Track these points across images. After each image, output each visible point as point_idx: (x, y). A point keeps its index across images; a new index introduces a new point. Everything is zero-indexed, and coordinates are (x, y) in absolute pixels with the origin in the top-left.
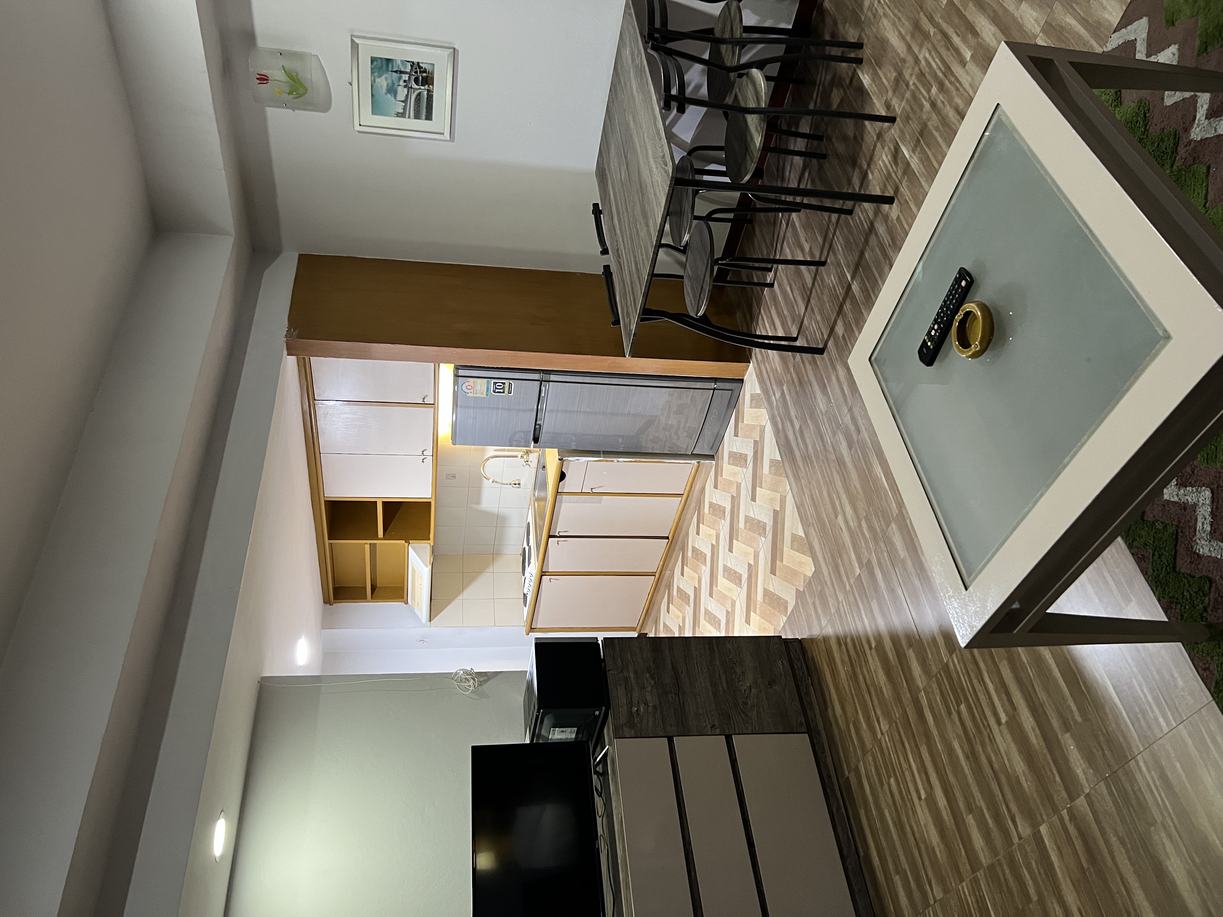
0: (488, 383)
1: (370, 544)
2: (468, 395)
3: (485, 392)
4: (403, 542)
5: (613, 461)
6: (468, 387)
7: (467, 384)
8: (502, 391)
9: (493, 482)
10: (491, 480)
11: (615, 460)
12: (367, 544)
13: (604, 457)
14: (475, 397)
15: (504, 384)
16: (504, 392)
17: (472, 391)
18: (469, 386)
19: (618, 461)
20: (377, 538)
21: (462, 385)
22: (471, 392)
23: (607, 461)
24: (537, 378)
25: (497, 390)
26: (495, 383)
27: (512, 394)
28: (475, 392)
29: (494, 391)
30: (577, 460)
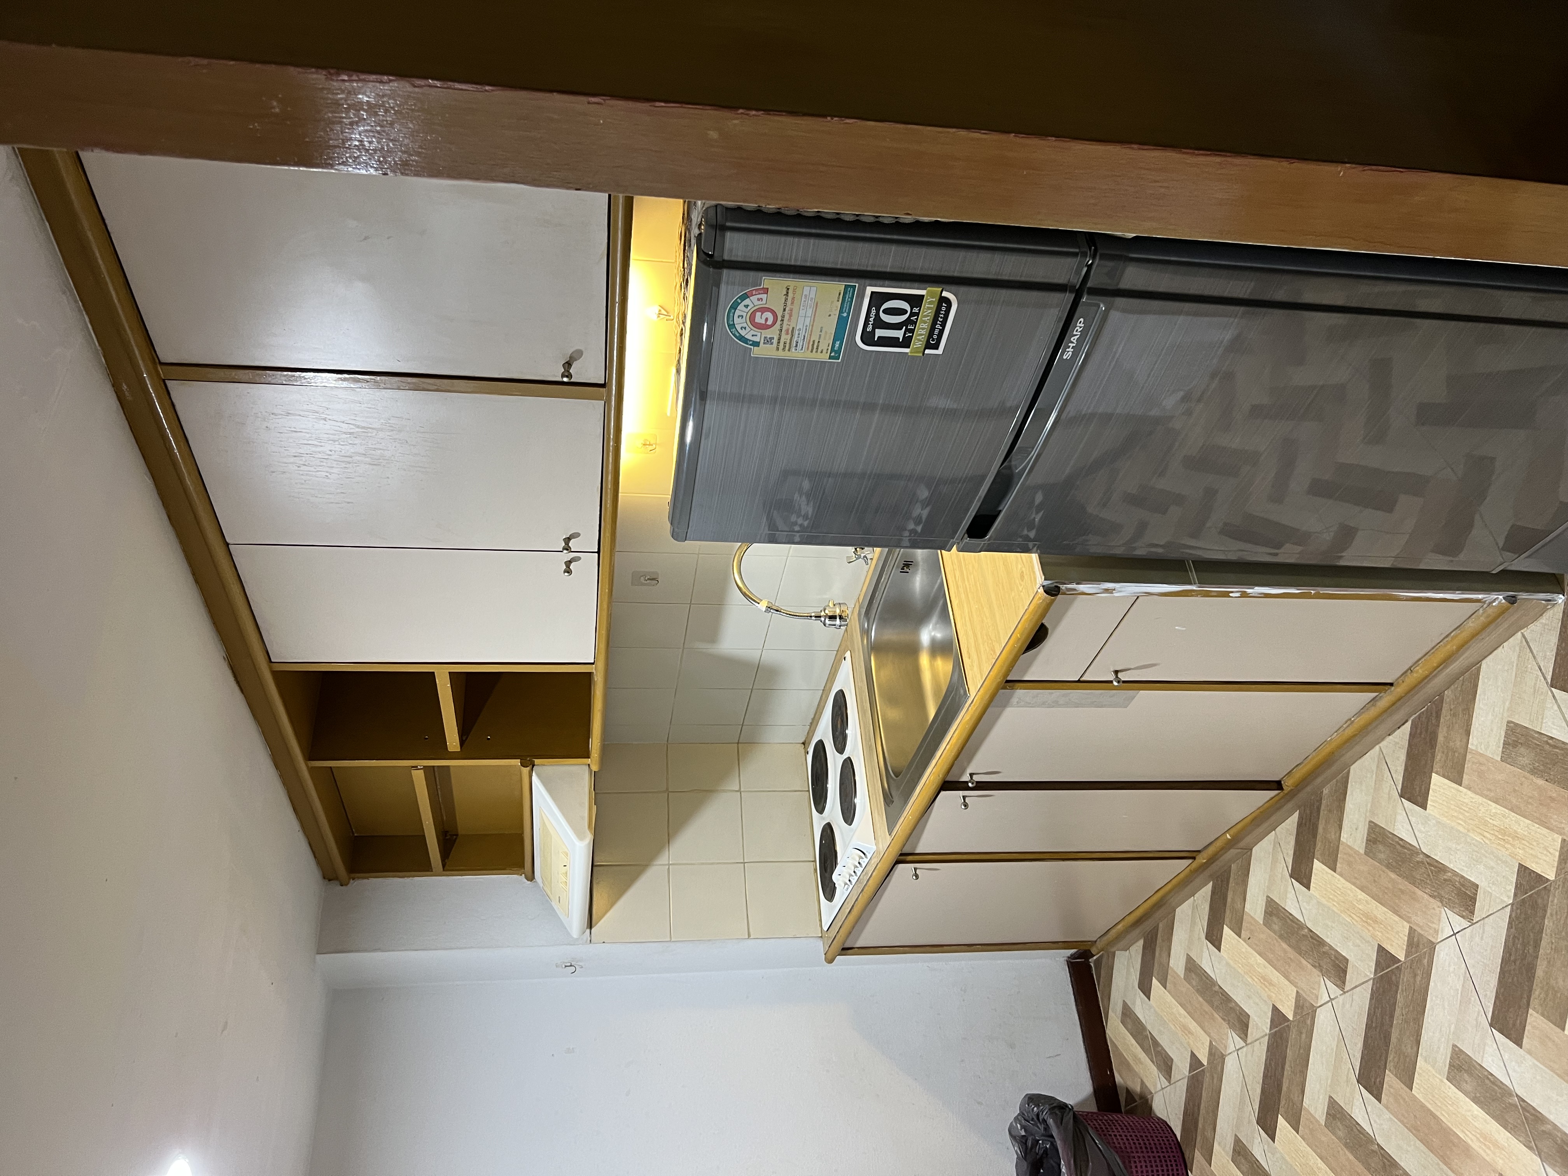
0: (848, 301)
1: (425, 768)
2: (756, 352)
3: (826, 343)
4: (517, 762)
5: (1226, 595)
6: (759, 319)
7: (753, 302)
8: (899, 334)
9: (769, 608)
10: (763, 606)
11: (1235, 591)
12: (416, 768)
13: (1201, 582)
14: (781, 362)
15: (916, 301)
16: (906, 342)
17: (773, 333)
18: (763, 310)
19: (1244, 595)
20: (446, 754)
21: (734, 307)
22: (769, 341)
23: (1207, 594)
24: (1062, 280)
25: (879, 333)
26: (878, 299)
27: (940, 351)
28: (785, 338)
29: (868, 339)
30: (1107, 591)
